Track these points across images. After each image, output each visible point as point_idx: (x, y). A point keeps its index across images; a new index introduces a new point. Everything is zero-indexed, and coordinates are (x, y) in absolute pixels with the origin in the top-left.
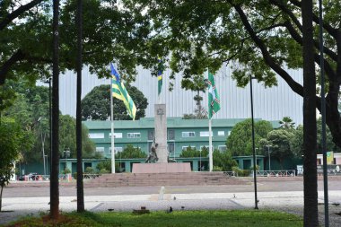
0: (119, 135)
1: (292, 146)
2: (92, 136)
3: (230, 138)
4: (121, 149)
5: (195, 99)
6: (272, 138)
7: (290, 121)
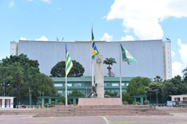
0: (70, 85)
1: (163, 91)
2: (56, 85)
3: (128, 86)
4: (71, 92)
5: (108, 68)
6: (151, 86)
7: (160, 78)
